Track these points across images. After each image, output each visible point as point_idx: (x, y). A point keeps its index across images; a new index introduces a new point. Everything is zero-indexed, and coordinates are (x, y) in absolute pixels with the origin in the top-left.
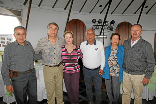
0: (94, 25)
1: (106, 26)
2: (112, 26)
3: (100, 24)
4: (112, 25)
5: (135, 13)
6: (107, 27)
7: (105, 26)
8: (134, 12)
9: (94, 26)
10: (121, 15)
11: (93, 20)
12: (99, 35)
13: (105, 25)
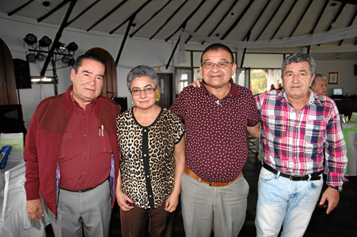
0: (30, 50)
1: (59, 53)
2: (72, 56)
3: (46, 49)
4: (72, 53)
5: (111, 33)
6: (62, 56)
7: (56, 53)
8: (110, 30)
9: (32, 52)
10: (86, 31)
11: (27, 36)
12: (39, 75)
13: (55, 51)
